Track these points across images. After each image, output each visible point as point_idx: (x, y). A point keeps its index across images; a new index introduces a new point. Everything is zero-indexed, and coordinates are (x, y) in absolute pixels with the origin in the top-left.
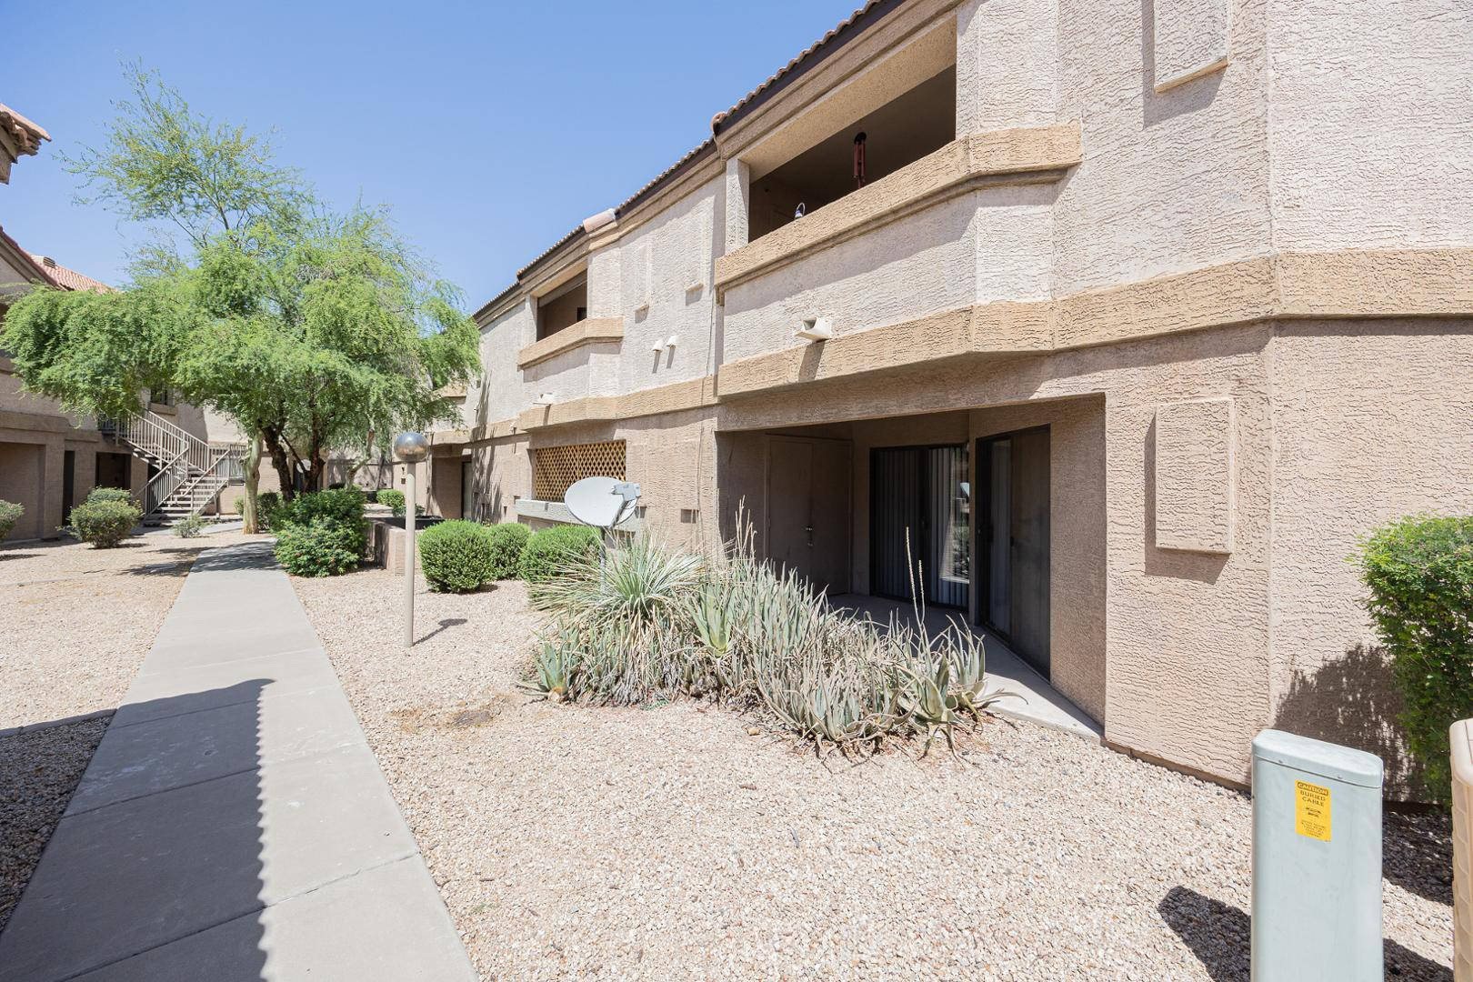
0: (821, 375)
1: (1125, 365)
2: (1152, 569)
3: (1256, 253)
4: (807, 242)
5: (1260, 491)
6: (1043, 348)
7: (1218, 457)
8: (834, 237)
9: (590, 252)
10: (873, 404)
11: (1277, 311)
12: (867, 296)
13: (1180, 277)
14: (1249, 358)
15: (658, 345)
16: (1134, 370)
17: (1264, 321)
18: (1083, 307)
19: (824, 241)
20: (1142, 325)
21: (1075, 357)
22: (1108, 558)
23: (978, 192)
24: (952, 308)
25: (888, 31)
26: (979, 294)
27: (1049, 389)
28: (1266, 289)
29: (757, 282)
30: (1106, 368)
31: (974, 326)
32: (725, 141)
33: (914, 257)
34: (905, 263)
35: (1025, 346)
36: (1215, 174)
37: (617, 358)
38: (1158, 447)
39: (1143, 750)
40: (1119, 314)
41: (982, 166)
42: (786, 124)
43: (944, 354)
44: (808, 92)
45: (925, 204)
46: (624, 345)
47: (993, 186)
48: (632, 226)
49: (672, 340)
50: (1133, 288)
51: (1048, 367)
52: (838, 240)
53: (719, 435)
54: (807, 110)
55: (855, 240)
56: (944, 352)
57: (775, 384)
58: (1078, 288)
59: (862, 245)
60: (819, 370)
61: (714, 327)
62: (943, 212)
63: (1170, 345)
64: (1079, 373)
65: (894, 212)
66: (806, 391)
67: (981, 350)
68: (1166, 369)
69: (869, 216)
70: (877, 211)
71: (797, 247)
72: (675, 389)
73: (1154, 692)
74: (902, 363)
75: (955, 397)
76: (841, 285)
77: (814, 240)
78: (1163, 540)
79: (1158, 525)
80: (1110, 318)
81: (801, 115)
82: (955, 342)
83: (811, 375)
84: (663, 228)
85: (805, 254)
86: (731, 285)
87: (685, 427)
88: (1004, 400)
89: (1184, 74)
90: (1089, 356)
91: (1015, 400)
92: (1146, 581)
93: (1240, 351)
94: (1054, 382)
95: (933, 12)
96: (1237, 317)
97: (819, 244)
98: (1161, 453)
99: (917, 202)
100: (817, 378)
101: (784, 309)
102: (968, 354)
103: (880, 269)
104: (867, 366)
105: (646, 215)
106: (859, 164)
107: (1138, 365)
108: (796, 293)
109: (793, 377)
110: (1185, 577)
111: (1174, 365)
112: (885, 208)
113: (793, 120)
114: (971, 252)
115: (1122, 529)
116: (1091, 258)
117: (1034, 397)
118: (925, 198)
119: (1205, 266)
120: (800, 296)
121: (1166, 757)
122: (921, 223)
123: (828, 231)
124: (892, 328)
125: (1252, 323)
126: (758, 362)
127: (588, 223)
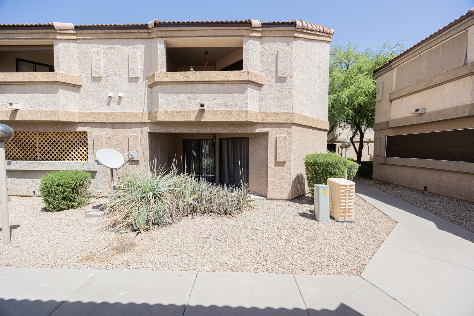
0: (203, 120)
1: (272, 128)
2: (275, 166)
3: (291, 111)
4: (199, 80)
5: (290, 151)
6: (258, 122)
7: (286, 145)
8: (208, 81)
9: (57, 39)
10: (215, 129)
11: (293, 122)
12: (218, 101)
13: (281, 113)
14: (289, 129)
15: (110, 94)
16: (273, 129)
17: (292, 123)
18: (265, 115)
19: (204, 82)
20: (275, 121)
21: (263, 125)
22: (268, 164)
23: (249, 84)
24: (243, 110)
25: (226, 32)
26: (249, 108)
27: (258, 130)
28: (292, 118)
29: (175, 86)
30: (269, 127)
31: (248, 115)
32: (159, 31)
33: (232, 94)
34: (229, 95)
35: (256, 121)
36: (286, 96)
37: (77, 95)
38: (277, 143)
39: (273, 198)
40: (272, 117)
41: (250, 79)
42: (187, 38)
43: (241, 120)
44: (197, 33)
45: (236, 82)
46: (82, 89)
47: (251, 84)
48: (88, 37)
49: (121, 94)
50: (274, 113)
51: (258, 126)
52: (209, 83)
53: (150, 134)
54: (196, 38)
55: (214, 84)
56: (241, 119)
57: (185, 120)
58: (264, 110)
59: (216, 86)
60: (203, 118)
61: (146, 94)
62: (240, 86)
63: (279, 125)
64: (264, 128)
65: (228, 81)
66: (198, 124)
67: (249, 121)
68: (278, 129)
69: (221, 80)
70: (223, 79)
71: (195, 80)
72: (125, 114)
73: (275, 187)
74: (230, 120)
75: (238, 130)
76: (210, 95)
77: (201, 80)
78: (278, 160)
79: (277, 157)
80: (270, 118)
81: (193, 38)
82: (244, 118)
83: (200, 119)
84: (112, 46)
85: (197, 83)
86: (163, 83)
87: (130, 129)
88: (249, 132)
89: (282, 75)
90: (266, 125)
91: (251, 132)
92: (274, 168)
93: (288, 128)
94: (259, 129)
95: (238, 34)
96: (289, 122)
97: (202, 81)
98: (278, 144)
99: (234, 81)
100: (202, 120)
101: (187, 97)
102: (247, 121)
103: (222, 95)
104: (219, 120)
105: (98, 36)
106: (207, 60)
107: (274, 128)
108: (192, 93)
109: (193, 119)
110: (280, 166)
111: (279, 129)
112: (226, 79)
113: (189, 38)
114: (247, 98)
115: (271, 159)
116: (266, 105)
117: (255, 132)
118: (236, 81)
119: (284, 112)
120: (194, 94)
121: (277, 198)
122: (234, 86)
123: (207, 79)
124: (227, 111)
125: (290, 123)
126: (177, 112)
127: (56, 24)
